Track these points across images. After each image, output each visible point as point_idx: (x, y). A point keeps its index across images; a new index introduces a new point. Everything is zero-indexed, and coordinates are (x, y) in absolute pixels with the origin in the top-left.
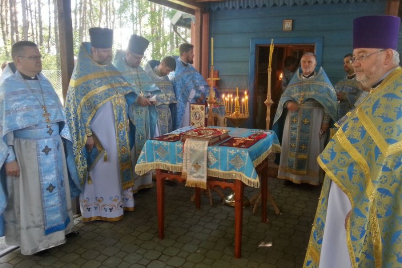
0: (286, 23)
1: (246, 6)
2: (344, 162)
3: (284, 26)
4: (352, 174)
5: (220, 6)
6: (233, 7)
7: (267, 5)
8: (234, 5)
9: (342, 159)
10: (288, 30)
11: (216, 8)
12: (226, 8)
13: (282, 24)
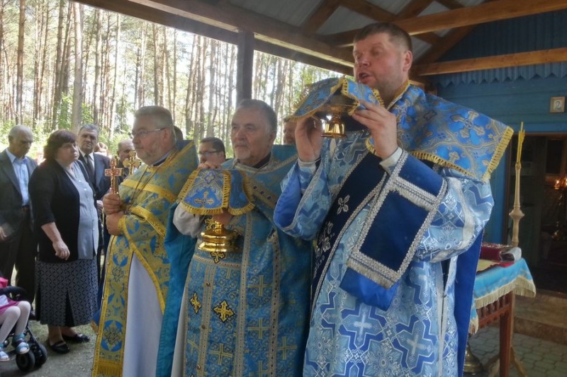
0: (555, 101)
1: (492, 79)
2: (147, 235)
3: (551, 107)
4: (155, 247)
5: (453, 80)
6: (473, 81)
7: (525, 77)
8: (474, 79)
9: (145, 231)
10: (559, 111)
11: (448, 82)
12: (462, 82)
13: (549, 103)
